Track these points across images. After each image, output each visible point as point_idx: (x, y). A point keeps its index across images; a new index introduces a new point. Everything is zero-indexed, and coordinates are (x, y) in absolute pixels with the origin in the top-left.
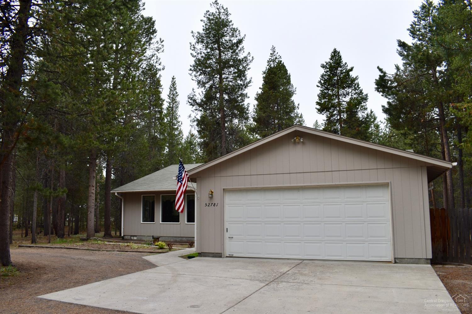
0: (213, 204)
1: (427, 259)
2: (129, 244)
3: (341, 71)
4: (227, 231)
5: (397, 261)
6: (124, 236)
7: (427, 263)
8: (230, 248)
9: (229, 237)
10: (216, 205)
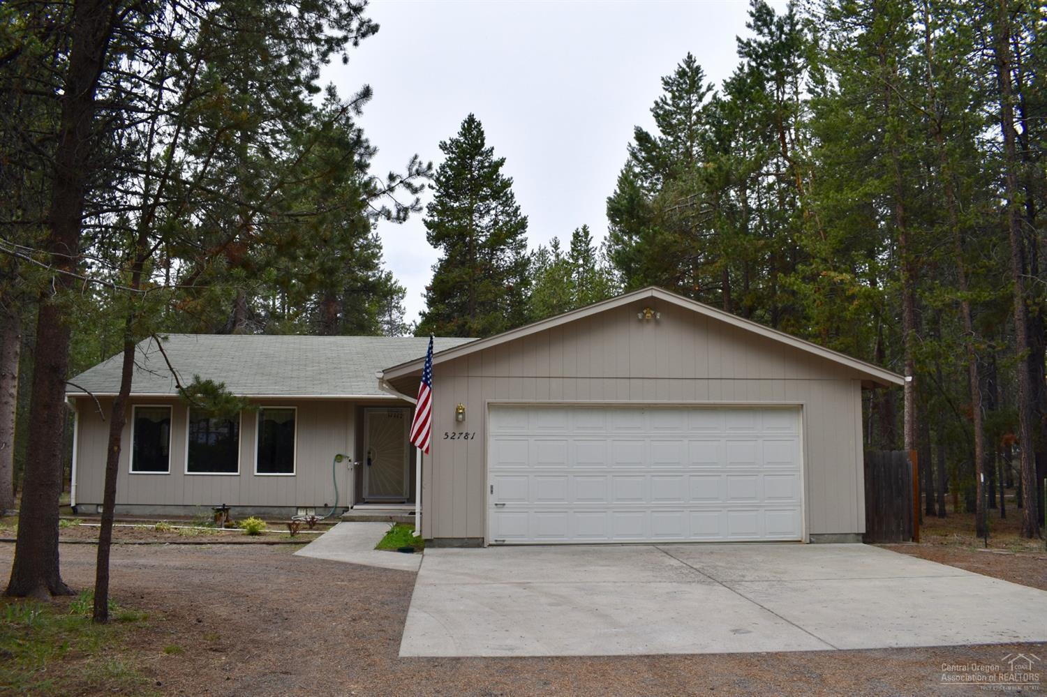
0: (464, 435)
1: (858, 534)
2: (157, 525)
3: (482, 162)
4: (492, 491)
5: (815, 538)
6: (77, 504)
7: (858, 541)
8: (498, 526)
9: (496, 505)
10: (470, 437)
